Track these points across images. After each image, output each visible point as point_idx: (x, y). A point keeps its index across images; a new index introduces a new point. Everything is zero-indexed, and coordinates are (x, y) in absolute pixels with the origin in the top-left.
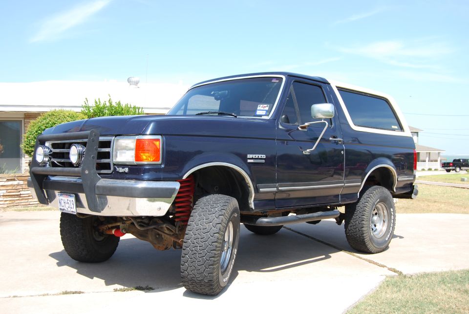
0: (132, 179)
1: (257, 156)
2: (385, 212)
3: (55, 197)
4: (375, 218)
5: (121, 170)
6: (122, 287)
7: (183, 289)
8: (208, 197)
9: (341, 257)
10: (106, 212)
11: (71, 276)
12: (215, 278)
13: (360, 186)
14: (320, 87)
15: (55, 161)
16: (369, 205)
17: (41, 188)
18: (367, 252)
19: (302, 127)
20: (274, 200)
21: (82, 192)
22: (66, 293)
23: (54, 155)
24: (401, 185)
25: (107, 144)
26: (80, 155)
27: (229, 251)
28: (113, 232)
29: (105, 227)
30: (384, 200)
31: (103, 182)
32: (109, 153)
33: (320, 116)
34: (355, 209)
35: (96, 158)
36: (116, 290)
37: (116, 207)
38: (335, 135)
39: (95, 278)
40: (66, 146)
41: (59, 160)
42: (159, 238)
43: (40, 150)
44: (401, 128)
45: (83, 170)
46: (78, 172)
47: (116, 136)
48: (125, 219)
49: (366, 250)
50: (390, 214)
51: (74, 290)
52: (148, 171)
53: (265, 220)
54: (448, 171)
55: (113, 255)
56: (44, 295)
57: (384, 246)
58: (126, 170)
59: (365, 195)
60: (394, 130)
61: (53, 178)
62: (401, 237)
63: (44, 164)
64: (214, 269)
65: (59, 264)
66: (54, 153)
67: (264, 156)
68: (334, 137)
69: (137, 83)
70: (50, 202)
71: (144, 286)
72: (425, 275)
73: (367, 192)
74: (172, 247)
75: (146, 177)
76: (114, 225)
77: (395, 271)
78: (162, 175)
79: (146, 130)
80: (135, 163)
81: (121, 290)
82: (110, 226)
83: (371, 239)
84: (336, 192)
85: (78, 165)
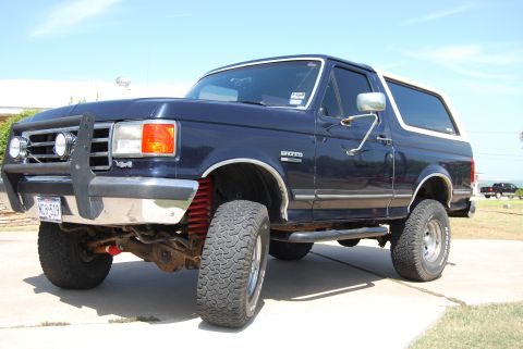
0: (137, 176)
1: (292, 154)
2: (439, 231)
3: (32, 203)
4: (427, 238)
5: (122, 165)
6: (120, 318)
7: (199, 320)
8: (231, 203)
9: (385, 286)
10: (102, 220)
11: (52, 305)
12: (241, 305)
13: (410, 198)
14: (365, 75)
15: (35, 157)
16: (421, 222)
17: (16, 192)
18: (418, 279)
19: (346, 122)
20: (312, 210)
21: (71, 193)
22: (47, 324)
23: (33, 150)
24: (456, 200)
25: (105, 133)
26: (69, 146)
27: (256, 273)
28: (107, 249)
29: (95, 244)
30: (437, 217)
31: (97, 181)
32: (107, 143)
33: (367, 108)
34: (404, 226)
35: (89, 149)
36: (111, 321)
37: (115, 212)
38: (383, 134)
39: (84, 307)
40: (50, 137)
41: (40, 156)
42: (167, 256)
43: (16, 142)
44: (457, 132)
45: (73, 164)
46: (67, 168)
47: (116, 121)
48: (124, 229)
49: (415, 277)
50: (444, 234)
51: (57, 322)
52: (158, 164)
53: (300, 235)
54: (488, 197)
55: (104, 281)
56: (17, 327)
57: (437, 273)
58: (130, 164)
59: (416, 210)
60: (448, 133)
61: (30, 179)
62: (453, 264)
63: (20, 159)
64: (240, 293)
65: (37, 291)
66: (33, 147)
67: (300, 154)
68: (381, 136)
69: (127, 84)
70: (27, 209)
71: (148, 317)
72: (494, 306)
73: (419, 206)
74: (184, 268)
75: (156, 172)
76: (108, 240)
77: (456, 301)
78: (176, 171)
79: (156, 113)
80: (142, 155)
81: (118, 321)
82: (102, 242)
83: (423, 264)
84: (382, 204)
85: (66, 158)
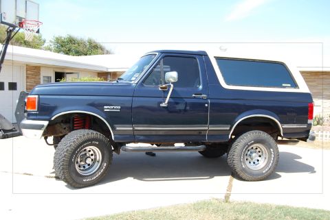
1: (112, 107)
2: (266, 151)
14: (195, 58)
19: (161, 88)
20: (134, 135)
27: (98, 164)
30: (260, 142)
44: (296, 86)
50: (269, 153)
57: (259, 177)
60: (285, 87)
68: (198, 94)
78: (37, 117)
83: (243, 170)
